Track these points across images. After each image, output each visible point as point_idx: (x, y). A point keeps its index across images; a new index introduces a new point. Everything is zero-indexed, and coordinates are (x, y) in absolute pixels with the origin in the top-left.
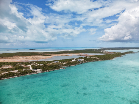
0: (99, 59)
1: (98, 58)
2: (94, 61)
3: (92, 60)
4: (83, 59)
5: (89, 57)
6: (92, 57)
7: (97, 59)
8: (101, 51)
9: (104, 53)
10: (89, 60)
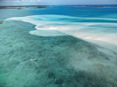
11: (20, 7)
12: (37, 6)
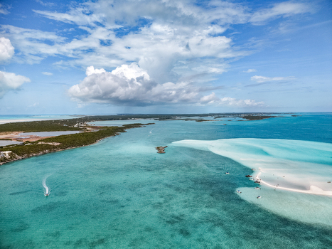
0: (59, 146)
1: (56, 144)
2: (45, 153)
3: (37, 151)
4: (7, 152)
5: (33, 143)
6: (40, 143)
7: (54, 147)
8: (76, 126)
9: (81, 129)
10: (29, 153)
11: (201, 117)
12: (243, 115)
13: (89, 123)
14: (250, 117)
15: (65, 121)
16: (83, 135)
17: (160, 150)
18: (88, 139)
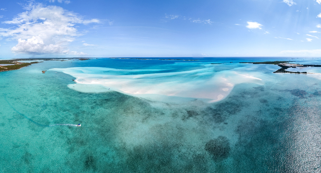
1: (6, 68)
8: (13, 62)
12: (79, 58)
13: (18, 61)
14: (82, 59)
15: (9, 61)
16: (15, 66)
17: (43, 72)
18: (17, 67)
